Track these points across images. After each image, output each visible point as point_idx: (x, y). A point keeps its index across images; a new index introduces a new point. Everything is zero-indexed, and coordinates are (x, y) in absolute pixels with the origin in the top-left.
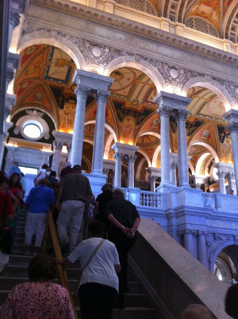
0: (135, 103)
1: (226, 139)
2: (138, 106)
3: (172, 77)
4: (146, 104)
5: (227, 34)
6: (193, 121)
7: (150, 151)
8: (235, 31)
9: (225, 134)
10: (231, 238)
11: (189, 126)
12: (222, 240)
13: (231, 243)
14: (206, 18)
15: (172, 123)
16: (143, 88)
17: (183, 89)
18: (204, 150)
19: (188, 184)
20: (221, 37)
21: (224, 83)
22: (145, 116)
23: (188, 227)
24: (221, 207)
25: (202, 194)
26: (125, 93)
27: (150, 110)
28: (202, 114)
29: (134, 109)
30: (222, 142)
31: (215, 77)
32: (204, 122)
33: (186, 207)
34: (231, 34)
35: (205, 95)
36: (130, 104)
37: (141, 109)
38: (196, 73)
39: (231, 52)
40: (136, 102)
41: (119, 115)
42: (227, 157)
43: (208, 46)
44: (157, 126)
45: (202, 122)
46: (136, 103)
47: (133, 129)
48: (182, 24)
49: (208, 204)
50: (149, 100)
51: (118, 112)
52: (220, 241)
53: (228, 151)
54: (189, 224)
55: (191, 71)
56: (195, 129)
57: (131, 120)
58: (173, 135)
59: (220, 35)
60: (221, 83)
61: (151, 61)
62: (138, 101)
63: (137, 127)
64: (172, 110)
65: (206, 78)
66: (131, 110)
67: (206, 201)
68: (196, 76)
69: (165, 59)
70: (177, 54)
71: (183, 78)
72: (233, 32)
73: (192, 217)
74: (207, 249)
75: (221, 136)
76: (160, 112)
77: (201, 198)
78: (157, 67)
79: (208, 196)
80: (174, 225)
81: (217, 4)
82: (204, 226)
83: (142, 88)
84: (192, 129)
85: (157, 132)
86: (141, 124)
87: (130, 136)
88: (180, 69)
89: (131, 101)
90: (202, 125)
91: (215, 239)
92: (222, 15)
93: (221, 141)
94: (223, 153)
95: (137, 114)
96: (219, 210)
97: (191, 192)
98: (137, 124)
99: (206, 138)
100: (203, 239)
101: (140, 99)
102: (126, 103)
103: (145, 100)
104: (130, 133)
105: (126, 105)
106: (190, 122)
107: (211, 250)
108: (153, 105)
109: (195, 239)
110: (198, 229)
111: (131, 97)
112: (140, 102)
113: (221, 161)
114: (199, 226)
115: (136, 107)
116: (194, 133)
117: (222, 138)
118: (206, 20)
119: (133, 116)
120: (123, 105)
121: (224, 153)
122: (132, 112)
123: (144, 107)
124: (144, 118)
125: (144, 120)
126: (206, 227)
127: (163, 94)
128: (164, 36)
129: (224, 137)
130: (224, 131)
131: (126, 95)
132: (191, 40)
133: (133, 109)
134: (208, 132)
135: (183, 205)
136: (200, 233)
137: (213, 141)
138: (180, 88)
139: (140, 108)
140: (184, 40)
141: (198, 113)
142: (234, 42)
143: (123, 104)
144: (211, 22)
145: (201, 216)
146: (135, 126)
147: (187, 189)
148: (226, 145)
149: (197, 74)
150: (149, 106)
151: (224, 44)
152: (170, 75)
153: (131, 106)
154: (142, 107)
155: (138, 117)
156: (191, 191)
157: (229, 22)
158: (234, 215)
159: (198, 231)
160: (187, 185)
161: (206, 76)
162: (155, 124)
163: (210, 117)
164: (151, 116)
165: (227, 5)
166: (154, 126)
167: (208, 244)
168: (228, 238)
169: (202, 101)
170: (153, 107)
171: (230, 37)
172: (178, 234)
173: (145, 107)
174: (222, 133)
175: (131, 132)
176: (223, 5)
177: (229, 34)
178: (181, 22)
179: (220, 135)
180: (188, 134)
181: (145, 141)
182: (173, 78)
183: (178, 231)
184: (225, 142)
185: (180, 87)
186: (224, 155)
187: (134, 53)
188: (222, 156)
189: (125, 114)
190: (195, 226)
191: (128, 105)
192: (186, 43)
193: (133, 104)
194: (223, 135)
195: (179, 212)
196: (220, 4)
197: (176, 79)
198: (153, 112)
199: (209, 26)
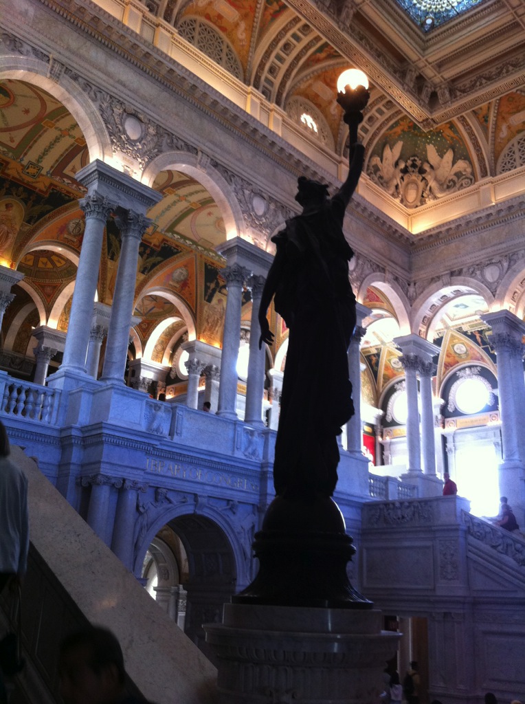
0: (31, 170)
1: (217, 296)
2: (38, 180)
3: (127, 136)
4: (58, 178)
5: (258, 78)
6: (157, 244)
7: (48, 290)
8: (275, 78)
9: (217, 284)
10: (190, 500)
11: (148, 251)
12: (170, 502)
13: (188, 510)
14: (223, 29)
15: (113, 237)
16: (57, 140)
17: (147, 169)
18: (170, 310)
19: (123, 378)
20: (246, 81)
21: (232, 179)
22: (52, 207)
23: (105, 470)
24: (181, 433)
25: (147, 403)
26: (12, 140)
27: (66, 195)
28: (178, 234)
29: (28, 185)
30: (209, 300)
31: (220, 162)
32: (181, 251)
33: (107, 426)
34: (267, 80)
35: (191, 194)
36: (20, 171)
37: (45, 190)
38: (181, 143)
39: (258, 119)
40: (34, 168)
42: (213, 333)
43: (217, 92)
44: (75, 236)
45: (175, 250)
46: (35, 171)
47: (16, 229)
48: (170, 27)
49: (155, 425)
50: (67, 171)
52: (166, 505)
53: (218, 322)
54: (107, 463)
55: (170, 135)
56: (159, 262)
57: (14, 208)
58: (110, 263)
59: (245, 76)
60: (228, 178)
61: (87, 85)
62: (40, 169)
63: (28, 228)
64: (115, 208)
65: (199, 158)
66: (21, 186)
67: (153, 418)
68: (180, 147)
69: (118, 91)
70: (147, 88)
71: (152, 145)
72: (270, 77)
73: (117, 449)
74: (137, 520)
75: (209, 288)
76: (87, 206)
77: (144, 412)
78: (99, 102)
79: (160, 408)
80: (74, 464)
81: (251, 8)
82: (139, 471)
83: (55, 141)
84: (153, 260)
85: (73, 249)
86: (38, 223)
87: (6, 246)
88: (148, 122)
89: (23, 162)
90: (175, 256)
91: (156, 500)
92: (256, 34)
93: (207, 298)
94: (206, 324)
95: (31, 197)
96: (176, 439)
97: (124, 395)
98: (29, 222)
99: (178, 286)
100: (131, 497)
101: (47, 164)
102: (10, 166)
103: (59, 169)
104: (7, 236)
105: (9, 169)
106: (151, 243)
107: (145, 523)
108: (75, 185)
109: (115, 497)
110: (125, 475)
111: (26, 154)
112: (44, 172)
113: (199, 338)
114: (128, 470)
115: (34, 180)
116: (155, 269)
117: (210, 291)
118: (222, 34)
119: (22, 199)
121: (208, 323)
122: (21, 189)
123: (51, 184)
124: (48, 212)
125: (47, 216)
126: (142, 473)
127: (100, 167)
128: (127, 40)
129: (214, 291)
130: (217, 279)
131: (14, 145)
132: (183, 67)
133: (24, 183)
134: (184, 272)
135: (102, 423)
136: (128, 484)
137: (191, 294)
138: (141, 166)
139: (41, 185)
140: (169, 62)
141: (171, 228)
142: (269, 100)
143: (2, 164)
144: (233, 42)
145: (136, 449)
146: (22, 225)
147: (118, 389)
148: (215, 308)
149: (183, 144)
150: (64, 185)
151: (249, 96)
152: (124, 129)
153: (22, 175)
154: (47, 184)
155: (33, 206)
156: (126, 393)
157: (267, 54)
158: (205, 452)
159: (124, 480)
160: (118, 380)
161: (200, 153)
162: (71, 230)
163: (194, 243)
164: (66, 210)
165: (270, 17)
166: (69, 234)
167: (141, 509)
168: (183, 500)
169: (183, 205)
170: (73, 191)
171: (264, 86)
172: (78, 484)
173: (56, 186)
174: (211, 282)
175: (10, 235)
176: (264, 15)
177: (263, 78)
178: (169, 22)
179: (208, 284)
180: (142, 269)
181: (40, 265)
182: (128, 139)
183: (81, 478)
184: (214, 301)
185: (140, 163)
186: (208, 328)
187: (51, 56)
188: (204, 328)
189: (4, 191)
190: (120, 469)
191: (13, 171)
192: (171, 71)
193: (27, 171)
194: (212, 286)
195: (91, 436)
196: (257, 10)
197: (135, 141)
198: (72, 203)
199: (225, 50)
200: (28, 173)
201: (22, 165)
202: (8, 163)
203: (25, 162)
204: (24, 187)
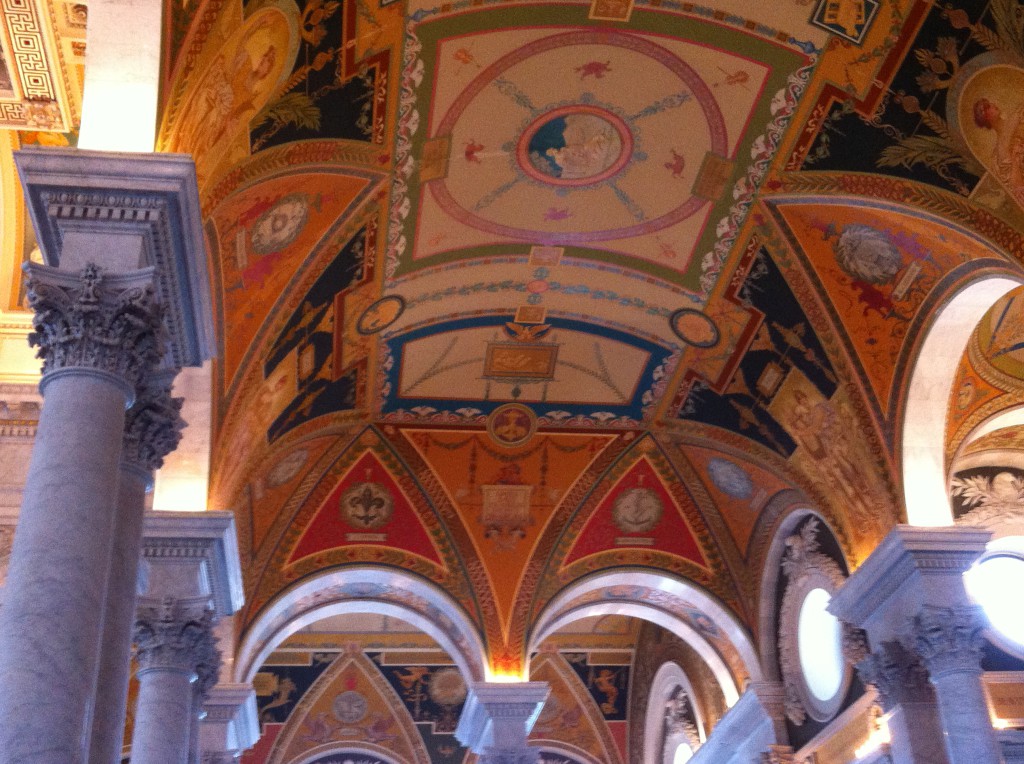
0: (847, 16)
29: (905, 33)
36: (856, 52)
41: (921, 172)
51: (894, 163)
57: (992, 98)
66: (911, 54)
89: (819, 44)
95: (958, 25)
102: (841, 83)
105: (851, 87)
111: (785, 36)
115: (888, 10)
119: (963, 60)
120: (846, 109)
122: (923, 55)
131: (758, 73)
133: (901, 45)
143: (837, 106)
153: (869, 47)
155: (990, 23)
189: (928, 117)
193: (851, 30)
200: (859, 28)
201: (831, 46)
202: (829, 90)
203: (820, 39)
204: (916, 46)
